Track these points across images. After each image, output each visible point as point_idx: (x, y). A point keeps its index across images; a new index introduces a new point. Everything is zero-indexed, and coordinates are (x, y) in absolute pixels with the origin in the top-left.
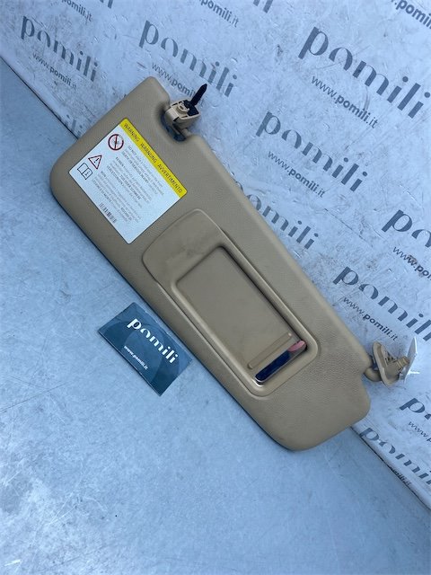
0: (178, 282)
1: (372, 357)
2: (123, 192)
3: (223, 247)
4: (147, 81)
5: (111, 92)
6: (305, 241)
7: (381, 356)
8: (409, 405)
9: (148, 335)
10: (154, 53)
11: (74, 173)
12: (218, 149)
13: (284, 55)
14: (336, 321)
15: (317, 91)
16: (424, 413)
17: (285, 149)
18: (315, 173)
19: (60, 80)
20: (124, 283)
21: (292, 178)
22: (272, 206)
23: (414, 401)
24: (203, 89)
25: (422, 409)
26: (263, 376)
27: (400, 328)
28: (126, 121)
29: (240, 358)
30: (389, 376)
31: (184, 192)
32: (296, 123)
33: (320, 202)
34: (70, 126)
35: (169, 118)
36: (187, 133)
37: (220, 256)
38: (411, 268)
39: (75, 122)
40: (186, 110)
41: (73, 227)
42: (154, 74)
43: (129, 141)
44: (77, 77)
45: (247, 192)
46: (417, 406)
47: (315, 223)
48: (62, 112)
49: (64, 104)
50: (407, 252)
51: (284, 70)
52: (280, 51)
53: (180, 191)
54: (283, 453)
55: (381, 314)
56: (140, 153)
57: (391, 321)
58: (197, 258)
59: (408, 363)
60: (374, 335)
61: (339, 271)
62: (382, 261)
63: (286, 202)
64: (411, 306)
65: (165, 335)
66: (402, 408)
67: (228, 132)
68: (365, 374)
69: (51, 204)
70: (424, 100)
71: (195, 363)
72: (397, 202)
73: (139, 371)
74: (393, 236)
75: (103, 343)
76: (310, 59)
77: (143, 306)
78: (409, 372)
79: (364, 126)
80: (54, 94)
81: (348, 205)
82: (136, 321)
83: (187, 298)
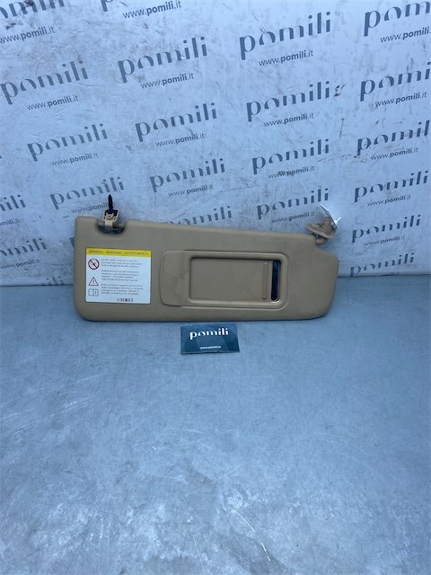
0: (190, 296)
1: (313, 234)
2: (122, 283)
3: (194, 258)
4: (77, 222)
5: (61, 244)
6: (226, 215)
7: (316, 229)
8: (354, 237)
9: (204, 334)
10: (67, 206)
11: (89, 299)
12: (142, 217)
13: (133, 147)
14: (278, 235)
15: (163, 147)
16: (365, 233)
17: (175, 185)
18: (199, 182)
19: (27, 266)
20: (166, 324)
21: (191, 194)
22: (195, 215)
23: (355, 232)
24: (110, 198)
25: (362, 232)
26: (274, 296)
27: (310, 207)
28: (88, 250)
29: (256, 299)
30: (329, 234)
31: (149, 252)
32: (168, 170)
33: (214, 191)
34: (53, 283)
35: (108, 227)
36: (121, 225)
37: (196, 263)
38: (285, 176)
39: (54, 278)
40: (112, 215)
41: (115, 325)
42: (76, 214)
43: (99, 257)
44: (35, 255)
45: (176, 221)
46: (358, 233)
47: (222, 202)
48: (43, 280)
49: (40, 275)
50: (276, 172)
51: (139, 153)
52: (129, 148)
53: (147, 254)
54: (322, 320)
55: (295, 210)
56: (110, 257)
57: (302, 208)
58: (187, 276)
59: (330, 219)
60: (303, 222)
61: (256, 212)
62: (270, 188)
63: (199, 207)
64: (304, 193)
65: (210, 326)
66: (354, 242)
67: (139, 205)
68: (317, 244)
69: (94, 326)
70: (213, 107)
71: (238, 324)
72: (248, 157)
73: (218, 352)
74: (262, 172)
75: (190, 356)
76: (147, 138)
77: (186, 324)
78: (336, 222)
79: (199, 141)
80: (29, 276)
81: (228, 180)
82: (191, 334)
83: (203, 299)
